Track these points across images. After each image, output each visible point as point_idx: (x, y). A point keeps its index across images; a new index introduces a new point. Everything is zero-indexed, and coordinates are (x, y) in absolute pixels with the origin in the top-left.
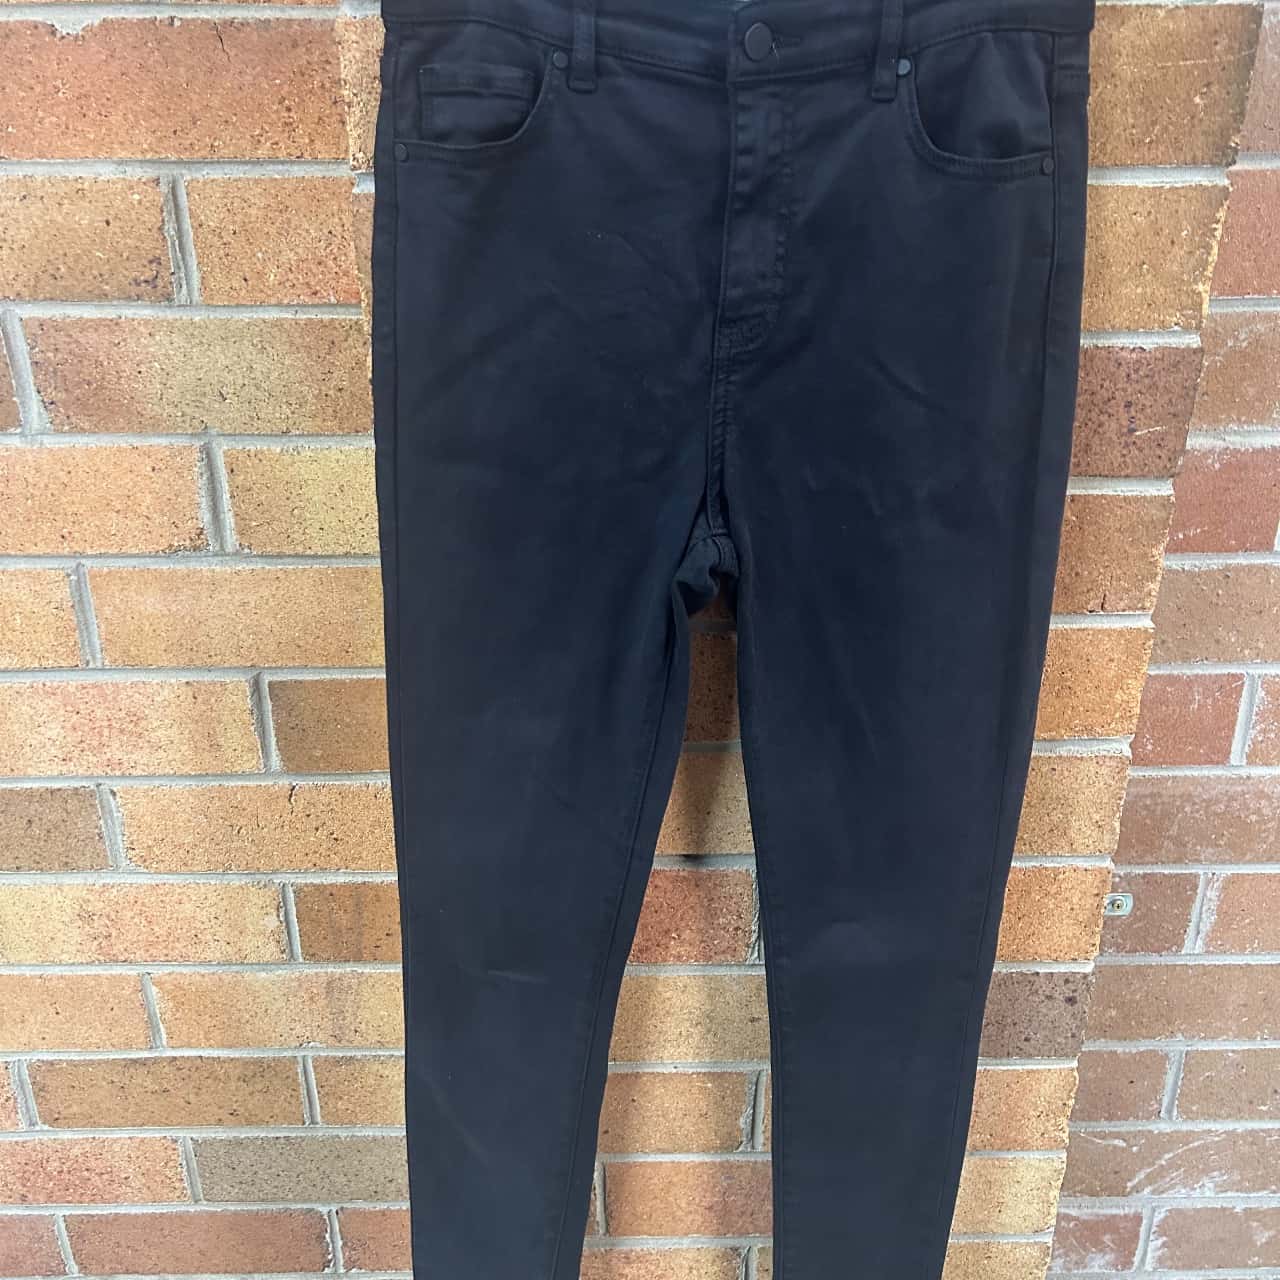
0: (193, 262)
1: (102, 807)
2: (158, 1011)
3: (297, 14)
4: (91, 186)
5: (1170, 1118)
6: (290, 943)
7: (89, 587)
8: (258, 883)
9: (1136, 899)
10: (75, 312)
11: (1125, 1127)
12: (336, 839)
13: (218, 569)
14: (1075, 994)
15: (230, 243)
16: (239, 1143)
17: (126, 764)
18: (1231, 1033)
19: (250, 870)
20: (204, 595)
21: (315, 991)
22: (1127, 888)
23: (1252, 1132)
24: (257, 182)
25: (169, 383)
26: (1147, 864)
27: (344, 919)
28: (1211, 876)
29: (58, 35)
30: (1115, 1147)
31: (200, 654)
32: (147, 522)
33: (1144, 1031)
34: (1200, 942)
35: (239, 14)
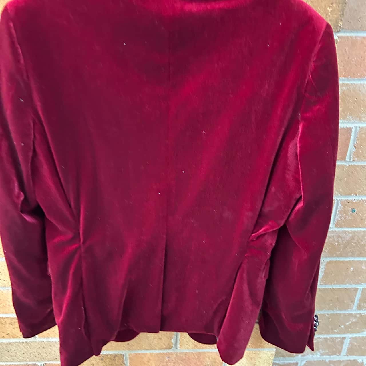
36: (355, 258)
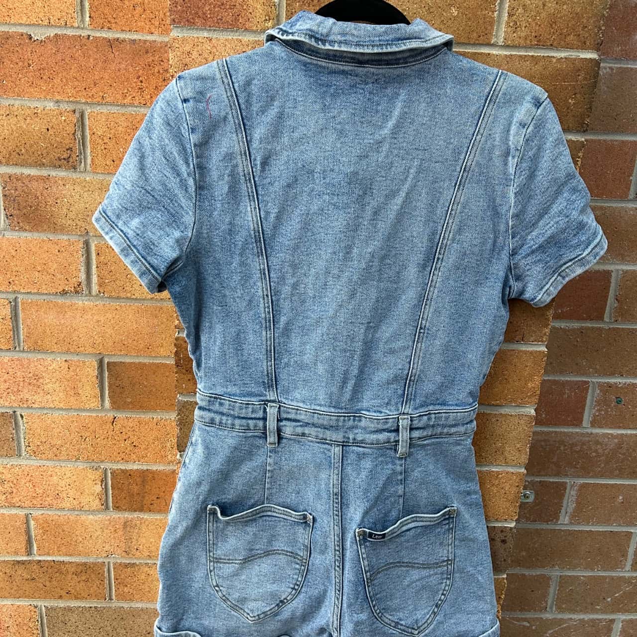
0: (88, 151)
1: (16, 424)
2: (33, 534)
3: (150, 38)
4: (41, 111)
5: (552, 611)
6: (107, 502)
7: (20, 308)
8: (93, 467)
9: (537, 494)
10: (27, 171)
11: (529, 615)
12: (135, 446)
13: (86, 303)
14: (506, 538)
15: (107, 143)
16: (70, 609)
17: (30, 402)
18: (582, 567)
19: (88, 460)
20: (79, 315)
21: (118, 527)
22: (532, 488)
23: (593, 620)
24: (123, 115)
25: (71, 209)
26: (542, 476)
27: (135, 489)
28: (573, 483)
29: (33, 40)
30: (523, 625)
31: (74, 346)
32: (53, 277)
33: (539, 564)
34: (567, 518)
35: (122, 36)
36: (625, 480)
